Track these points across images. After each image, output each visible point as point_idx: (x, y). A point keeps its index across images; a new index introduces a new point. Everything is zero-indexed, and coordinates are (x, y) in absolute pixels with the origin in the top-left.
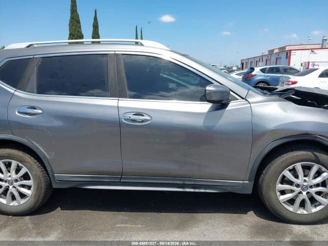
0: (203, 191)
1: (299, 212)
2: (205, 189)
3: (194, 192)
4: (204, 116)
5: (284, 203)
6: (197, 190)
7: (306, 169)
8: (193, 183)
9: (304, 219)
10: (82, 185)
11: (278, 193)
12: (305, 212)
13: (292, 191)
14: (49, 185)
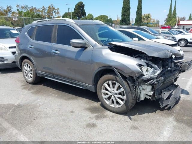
0: (78, 87)
1: (111, 105)
2: (79, 86)
3: (76, 87)
4: (76, 53)
5: (106, 99)
6: (76, 86)
7: (114, 84)
8: (74, 82)
9: (112, 109)
10: (45, 76)
11: (103, 94)
12: (114, 107)
13: (107, 94)
14: (36, 75)
